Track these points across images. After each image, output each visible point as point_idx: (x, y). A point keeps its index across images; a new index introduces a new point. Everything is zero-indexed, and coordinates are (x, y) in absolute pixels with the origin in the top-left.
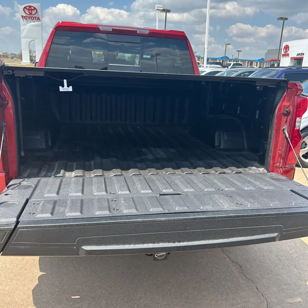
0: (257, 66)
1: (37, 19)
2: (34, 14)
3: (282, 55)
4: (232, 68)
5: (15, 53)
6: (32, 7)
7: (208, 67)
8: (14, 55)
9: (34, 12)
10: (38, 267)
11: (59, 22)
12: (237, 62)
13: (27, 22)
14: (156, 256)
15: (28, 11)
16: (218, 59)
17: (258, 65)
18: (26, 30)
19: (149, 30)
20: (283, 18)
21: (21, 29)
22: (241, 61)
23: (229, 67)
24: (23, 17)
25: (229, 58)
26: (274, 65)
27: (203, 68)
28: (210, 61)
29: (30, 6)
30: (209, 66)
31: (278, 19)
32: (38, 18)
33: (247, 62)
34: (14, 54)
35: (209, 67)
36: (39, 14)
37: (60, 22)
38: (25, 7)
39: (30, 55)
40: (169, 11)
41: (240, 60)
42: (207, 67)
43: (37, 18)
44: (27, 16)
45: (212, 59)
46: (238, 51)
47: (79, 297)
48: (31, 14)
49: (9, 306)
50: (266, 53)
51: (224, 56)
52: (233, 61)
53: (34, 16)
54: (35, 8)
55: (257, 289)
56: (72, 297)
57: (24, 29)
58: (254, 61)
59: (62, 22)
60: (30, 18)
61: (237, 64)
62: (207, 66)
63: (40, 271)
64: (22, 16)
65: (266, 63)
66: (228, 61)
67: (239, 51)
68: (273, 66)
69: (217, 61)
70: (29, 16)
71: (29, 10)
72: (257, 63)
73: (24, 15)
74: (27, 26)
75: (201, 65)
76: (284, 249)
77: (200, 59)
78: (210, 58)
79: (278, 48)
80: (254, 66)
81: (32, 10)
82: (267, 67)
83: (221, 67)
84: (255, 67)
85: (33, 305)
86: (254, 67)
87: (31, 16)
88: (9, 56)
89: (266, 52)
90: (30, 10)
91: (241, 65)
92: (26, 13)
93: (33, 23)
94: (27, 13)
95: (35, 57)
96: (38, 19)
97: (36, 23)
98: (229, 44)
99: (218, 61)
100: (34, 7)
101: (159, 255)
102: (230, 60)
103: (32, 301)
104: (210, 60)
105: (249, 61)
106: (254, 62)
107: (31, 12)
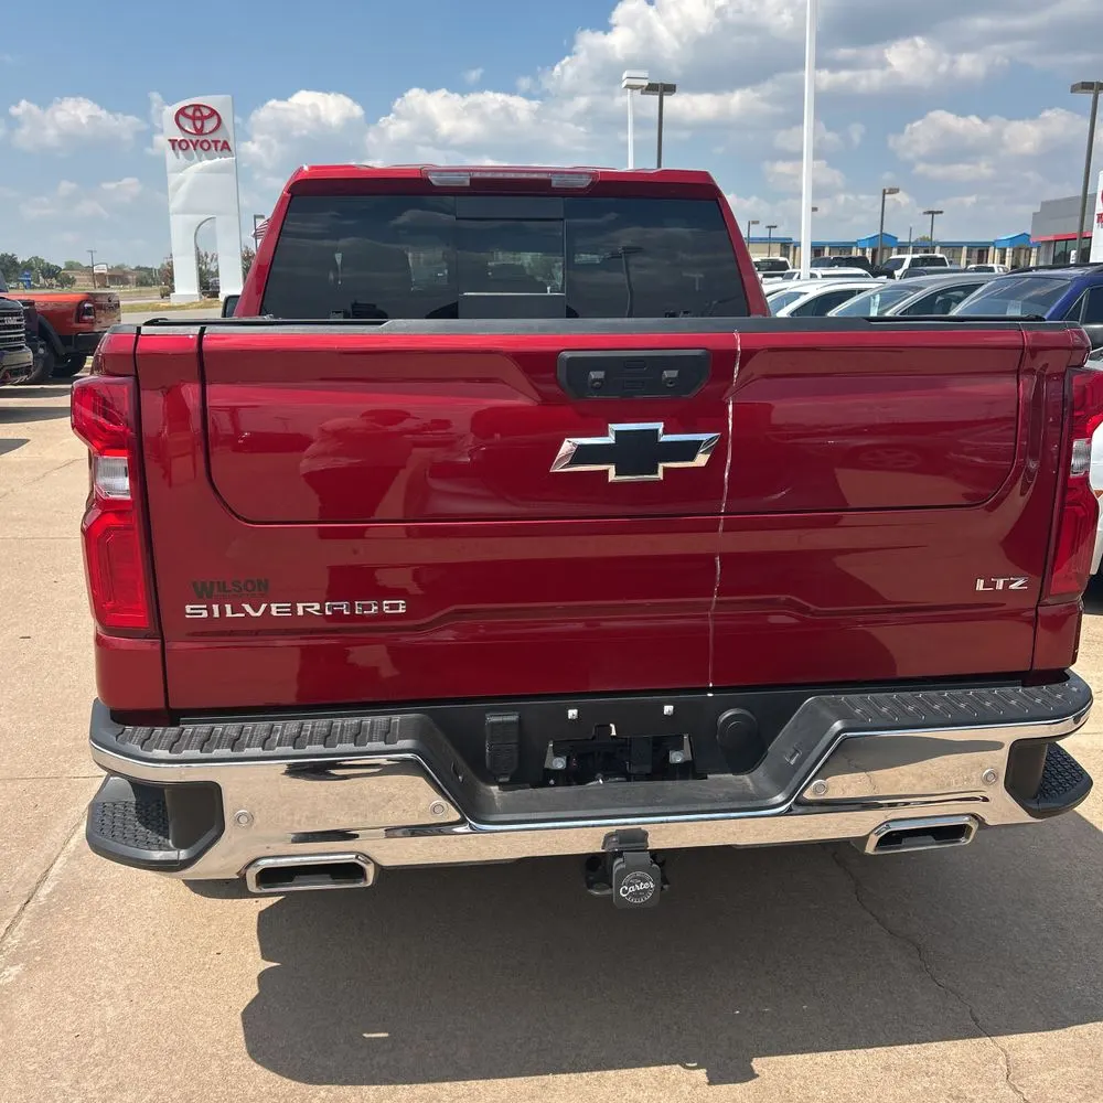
0: (1003, 262)
1: (222, 150)
2: (210, 132)
3: (1096, 217)
4: (907, 274)
5: (150, 266)
6: (202, 109)
7: (820, 277)
8: (144, 274)
9: (210, 124)
10: (257, 945)
11: (302, 168)
12: (926, 252)
13: (190, 158)
14: (625, 891)
15: (190, 122)
16: (855, 243)
17: (1007, 259)
18: (184, 188)
19: (591, 174)
20: (1093, 83)
21: (171, 185)
22: (941, 247)
23: (898, 273)
24: (176, 144)
25: (899, 240)
26: (1066, 256)
27: (799, 283)
28: (826, 254)
29: (197, 107)
30: (819, 272)
31: (1074, 89)
32: (225, 143)
33: (965, 249)
34: (146, 269)
35: (823, 276)
36: (228, 132)
37: (306, 168)
38: (182, 112)
39: (200, 269)
40: (670, 89)
41: (939, 243)
42: (813, 276)
43: (220, 145)
44: (187, 139)
45: (834, 247)
46: (930, 212)
47: (386, 1035)
48: (200, 132)
49: (173, 1058)
50: (1035, 214)
51: (878, 233)
52: (911, 248)
53: (209, 138)
54: (214, 113)
55: (976, 1020)
56: (365, 1035)
57: (179, 184)
58: (993, 243)
59: (312, 168)
60: (198, 147)
61: (924, 261)
62: (815, 272)
63: (263, 958)
64: (173, 142)
65: (1038, 252)
66: (895, 250)
67: (933, 213)
68: (1061, 260)
69: (853, 255)
70: (194, 139)
71: (194, 118)
72: (1005, 250)
73: (179, 136)
74: (190, 174)
75: (794, 270)
76: (1077, 894)
77: (792, 247)
78: (829, 244)
79: (1080, 193)
80: (989, 265)
81: (203, 118)
82: (1041, 264)
83: (866, 276)
84: (995, 266)
85: (247, 1055)
86: (992, 270)
87: (201, 138)
88: (130, 277)
89: (1038, 209)
90: (199, 118)
91: (941, 262)
92: (186, 131)
93: (207, 163)
94: (187, 128)
95: (216, 274)
96: (226, 146)
97: (218, 159)
98: (893, 191)
99: (856, 253)
100: (209, 108)
101: (632, 889)
102: (902, 248)
103: (243, 1045)
104: (827, 250)
105: (971, 247)
106: (992, 248)
107: (202, 126)
